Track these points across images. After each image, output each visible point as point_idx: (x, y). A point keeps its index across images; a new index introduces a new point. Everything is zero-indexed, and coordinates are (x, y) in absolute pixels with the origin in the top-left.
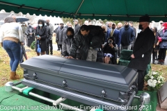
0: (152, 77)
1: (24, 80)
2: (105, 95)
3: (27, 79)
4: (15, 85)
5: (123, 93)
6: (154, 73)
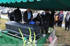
0: (49, 30)
1: (6, 29)
2: (28, 33)
3: (7, 28)
4: (3, 31)
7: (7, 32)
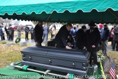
0: (98, 57)
2: (74, 66)
4: (17, 65)
5: (84, 64)
6: (99, 54)
7: (28, 67)
